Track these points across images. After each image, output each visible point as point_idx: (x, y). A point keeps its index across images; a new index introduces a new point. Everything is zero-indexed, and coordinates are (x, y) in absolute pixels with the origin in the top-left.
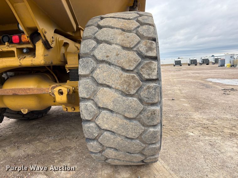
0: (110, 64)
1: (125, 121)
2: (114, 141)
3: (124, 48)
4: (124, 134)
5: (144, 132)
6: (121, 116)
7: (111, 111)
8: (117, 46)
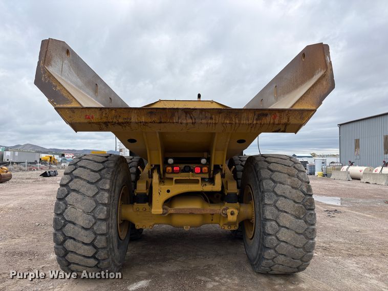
0: (285, 198)
1: (296, 235)
2: (286, 249)
3: (293, 188)
4: (294, 244)
5: (306, 243)
6: (294, 232)
7: (287, 228)
8: (288, 186)
